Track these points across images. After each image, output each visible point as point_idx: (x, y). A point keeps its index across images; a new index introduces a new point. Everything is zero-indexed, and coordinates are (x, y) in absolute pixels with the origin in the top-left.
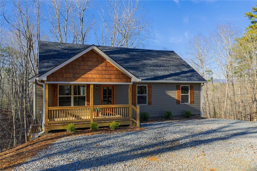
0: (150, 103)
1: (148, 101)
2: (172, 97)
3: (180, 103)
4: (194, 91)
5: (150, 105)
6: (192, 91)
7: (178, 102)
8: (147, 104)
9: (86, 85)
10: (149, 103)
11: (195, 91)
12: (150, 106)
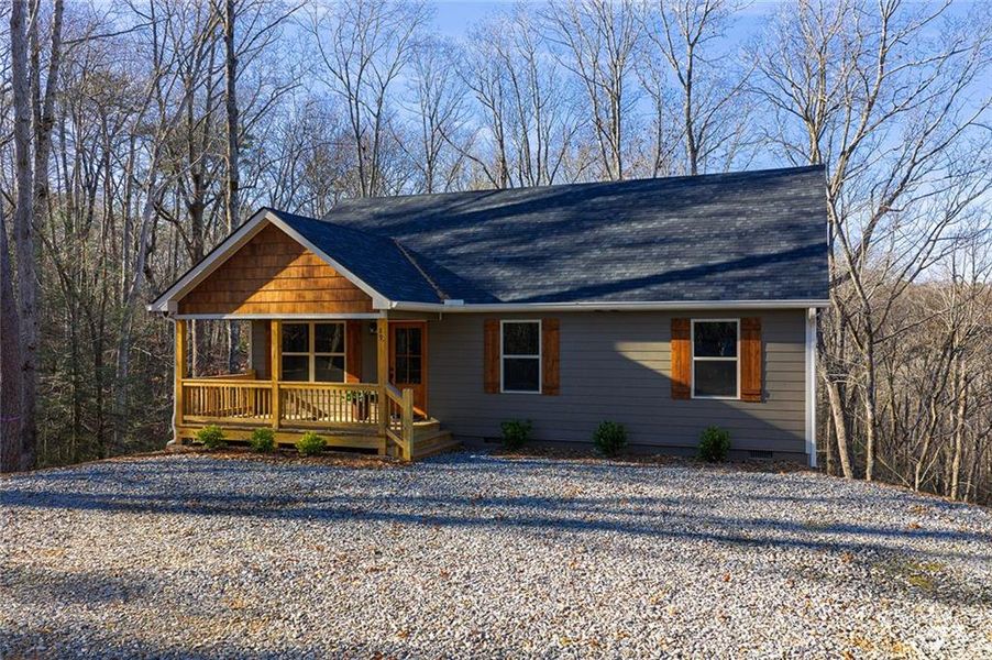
0: (551, 389)
1: (545, 378)
2: (651, 370)
3: (689, 393)
4: (768, 345)
5: (551, 394)
6: (755, 346)
7: (679, 390)
8: (540, 392)
9: (345, 322)
10: (548, 388)
11: (769, 347)
12: (553, 399)
